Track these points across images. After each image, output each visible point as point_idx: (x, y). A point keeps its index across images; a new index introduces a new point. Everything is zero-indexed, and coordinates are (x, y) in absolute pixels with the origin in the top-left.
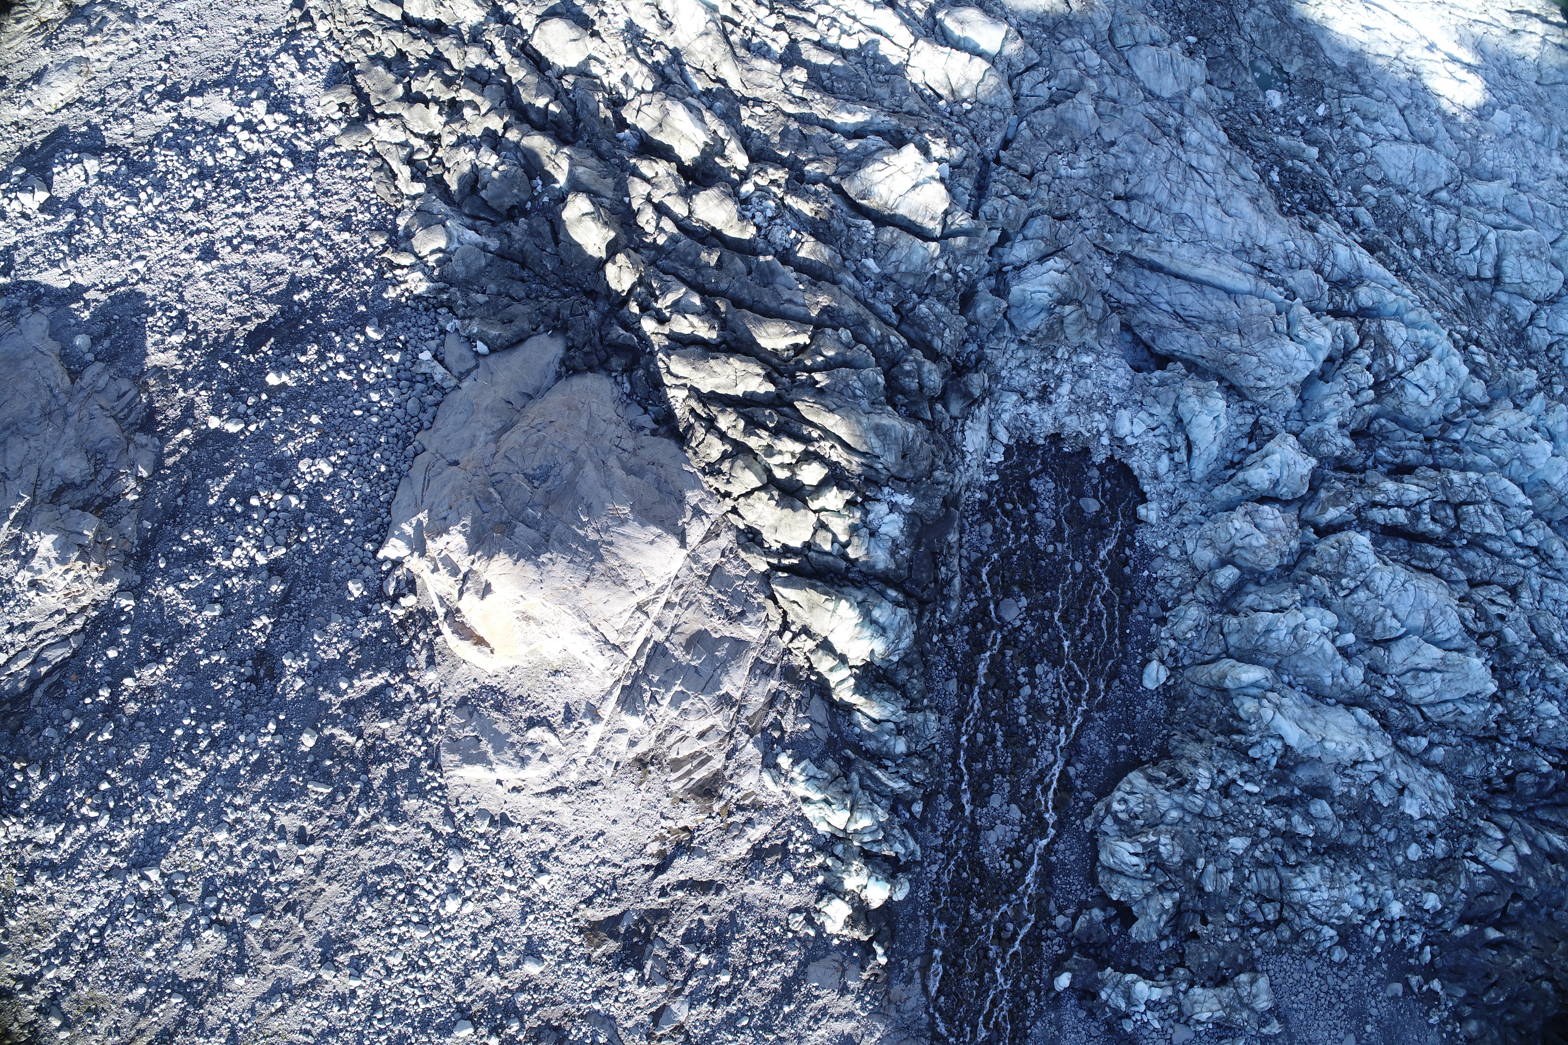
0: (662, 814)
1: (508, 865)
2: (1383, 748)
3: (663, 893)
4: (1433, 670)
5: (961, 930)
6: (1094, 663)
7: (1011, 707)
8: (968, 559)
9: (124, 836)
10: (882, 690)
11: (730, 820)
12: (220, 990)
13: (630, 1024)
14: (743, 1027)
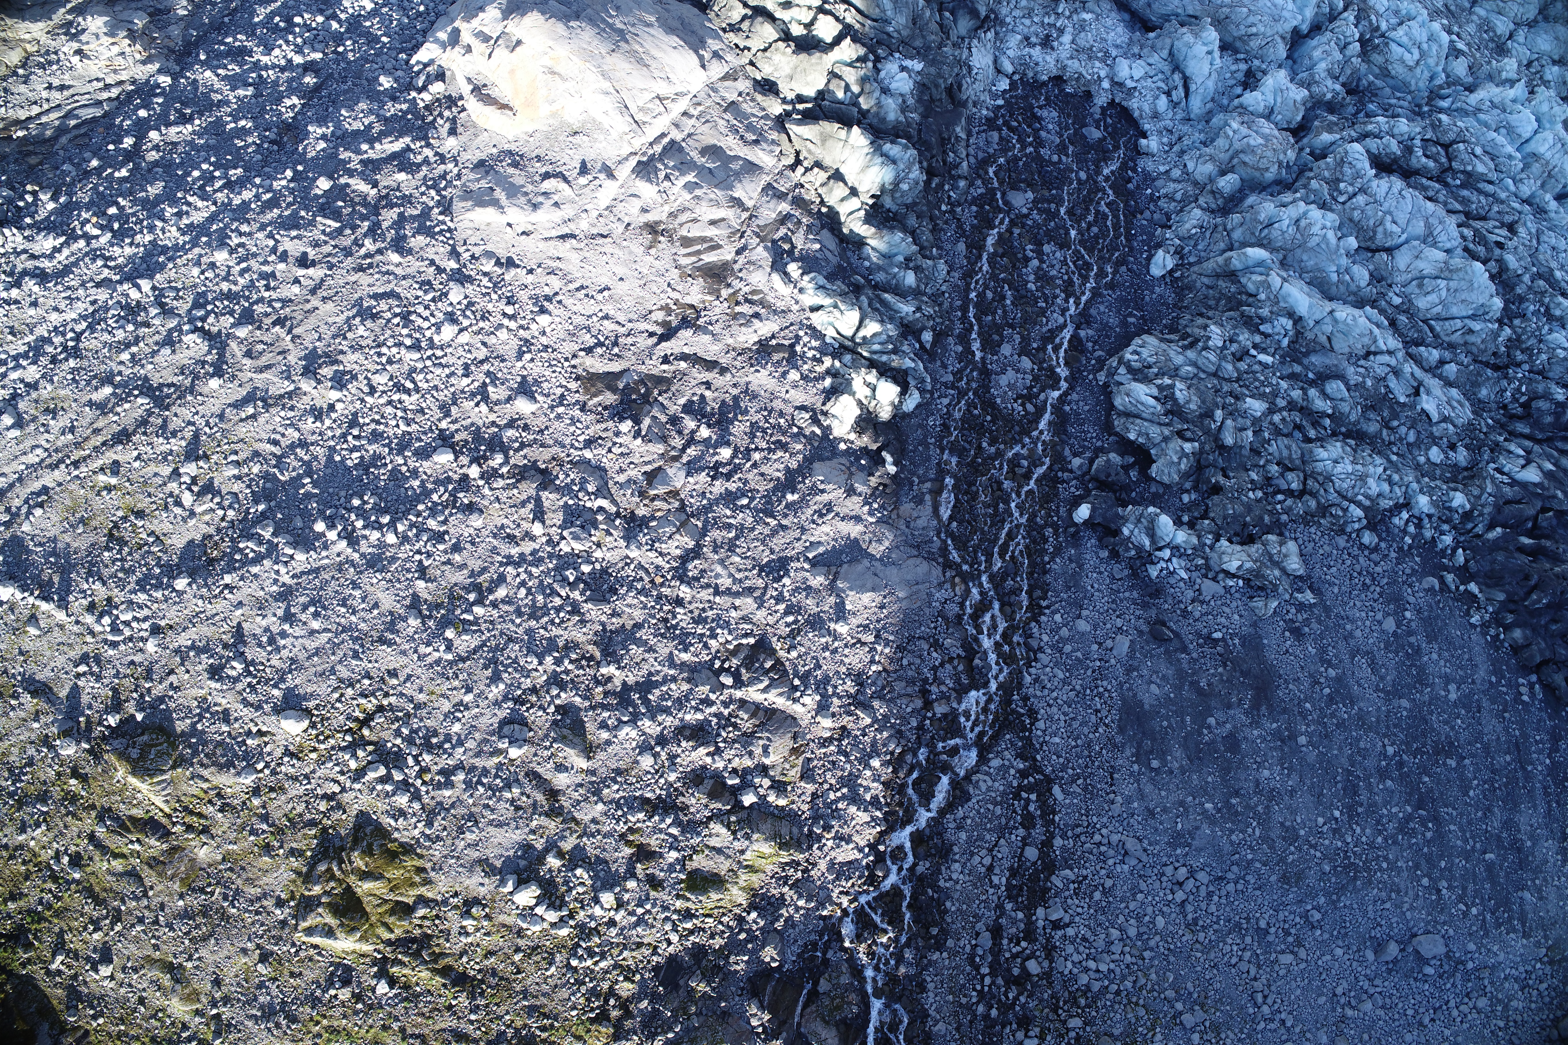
0: (669, 285)
1: (510, 301)
2: (1393, 343)
3: (666, 360)
4: (1437, 278)
5: (973, 461)
6: (1100, 251)
7: (1020, 275)
8: (976, 158)
9: (123, 253)
10: (892, 229)
11: (738, 309)
12: (191, 393)
13: (622, 478)
14: (742, 506)
